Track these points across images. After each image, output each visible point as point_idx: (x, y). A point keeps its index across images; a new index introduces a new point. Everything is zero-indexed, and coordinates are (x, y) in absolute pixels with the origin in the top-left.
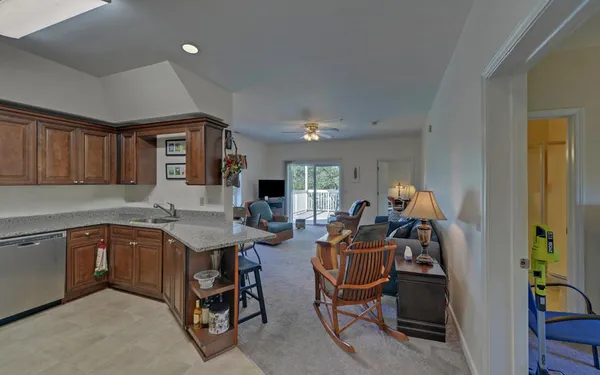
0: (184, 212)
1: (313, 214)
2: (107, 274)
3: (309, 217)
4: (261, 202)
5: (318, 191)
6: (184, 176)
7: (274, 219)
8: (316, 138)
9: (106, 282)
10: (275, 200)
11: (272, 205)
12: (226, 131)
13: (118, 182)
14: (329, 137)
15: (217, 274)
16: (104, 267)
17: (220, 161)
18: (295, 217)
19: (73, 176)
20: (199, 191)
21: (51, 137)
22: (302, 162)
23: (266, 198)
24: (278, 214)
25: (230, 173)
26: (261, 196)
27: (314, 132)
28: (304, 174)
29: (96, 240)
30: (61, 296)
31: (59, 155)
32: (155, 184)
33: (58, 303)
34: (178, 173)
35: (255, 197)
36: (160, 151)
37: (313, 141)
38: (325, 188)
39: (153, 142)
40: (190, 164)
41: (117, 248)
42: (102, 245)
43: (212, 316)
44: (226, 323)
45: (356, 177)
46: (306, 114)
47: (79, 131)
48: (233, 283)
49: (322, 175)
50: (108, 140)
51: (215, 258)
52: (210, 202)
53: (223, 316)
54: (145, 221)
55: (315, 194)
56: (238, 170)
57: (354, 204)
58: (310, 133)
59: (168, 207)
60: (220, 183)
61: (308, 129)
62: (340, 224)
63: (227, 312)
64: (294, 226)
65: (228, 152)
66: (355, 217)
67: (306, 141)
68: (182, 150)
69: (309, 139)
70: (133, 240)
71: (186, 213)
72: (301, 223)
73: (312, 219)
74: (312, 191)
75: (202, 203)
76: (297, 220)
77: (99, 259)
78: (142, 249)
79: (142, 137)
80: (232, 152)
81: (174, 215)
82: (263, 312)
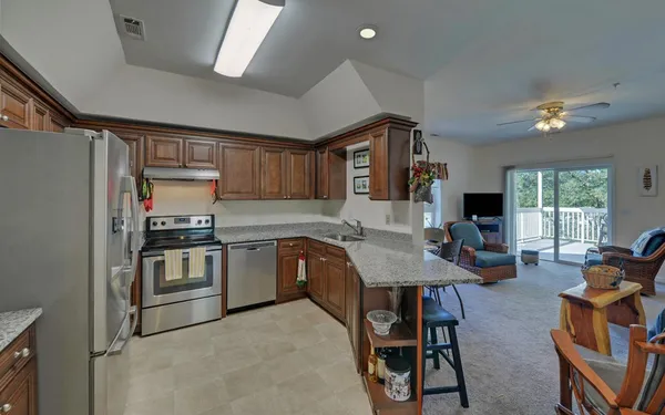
0: (369, 230)
1: (552, 243)
2: (305, 284)
3: (545, 248)
4: (467, 223)
5: (561, 209)
6: (367, 190)
7: (486, 248)
8: (560, 125)
9: (304, 292)
10: (486, 220)
11: (482, 228)
12: (415, 132)
13: (316, 198)
14: (586, 121)
15: (395, 318)
16: (304, 278)
17: (408, 169)
18: (520, 247)
19: (283, 192)
20: (384, 207)
21: (269, 158)
22: (533, 166)
23: (475, 217)
24: (492, 241)
25: (419, 185)
26: (468, 215)
27: (555, 115)
28: (536, 185)
29: (296, 252)
30: (273, 297)
31: (274, 174)
32: (345, 198)
33: (272, 303)
34: (364, 187)
35: (458, 216)
36: (349, 164)
37: (554, 132)
38: (576, 205)
39: (343, 155)
40: (374, 175)
41: (313, 262)
42: (302, 256)
43: (388, 374)
44: (405, 389)
45: (647, 185)
46: (539, 88)
47: (288, 152)
48: (415, 337)
49: (569, 185)
50: (307, 157)
51: (395, 297)
52: (397, 220)
53: (401, 379)
54: (334, 237)
55: (557, 213)
56: (430, 180)
57: (647, 235)
58: (547, 119)
59: (355, 224)
60: (407, 198)
61: (544, 112)
62: (615, 271)
63: (407, 375)
64: (518, 260)
65: (418, 158)
66: (649, 258)
67: (541, 134)
68: (366, 161)
69: (547, 127)
70: (323, 256)
71: (373, 231)
72: (531, 258)
73: (552, 251)
74: (550, 209)
75: (388, 222)
76: (523, 252)
77: (300, 270)
78: (331, 267)
79: (333, 151)
80: (422, 157)
81: (360, 234)
82: (461, 388)
